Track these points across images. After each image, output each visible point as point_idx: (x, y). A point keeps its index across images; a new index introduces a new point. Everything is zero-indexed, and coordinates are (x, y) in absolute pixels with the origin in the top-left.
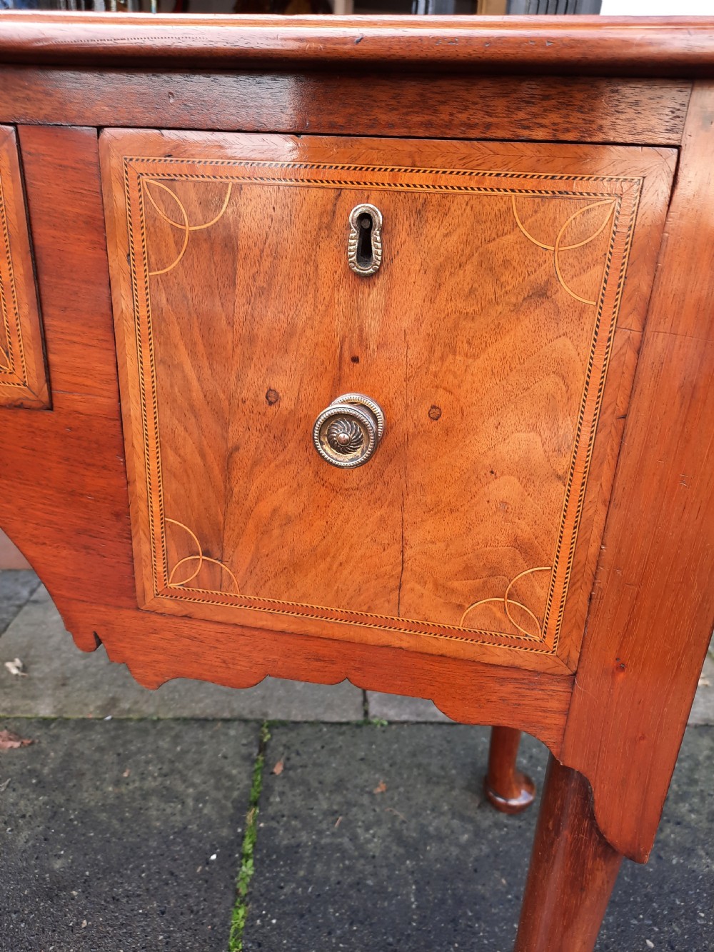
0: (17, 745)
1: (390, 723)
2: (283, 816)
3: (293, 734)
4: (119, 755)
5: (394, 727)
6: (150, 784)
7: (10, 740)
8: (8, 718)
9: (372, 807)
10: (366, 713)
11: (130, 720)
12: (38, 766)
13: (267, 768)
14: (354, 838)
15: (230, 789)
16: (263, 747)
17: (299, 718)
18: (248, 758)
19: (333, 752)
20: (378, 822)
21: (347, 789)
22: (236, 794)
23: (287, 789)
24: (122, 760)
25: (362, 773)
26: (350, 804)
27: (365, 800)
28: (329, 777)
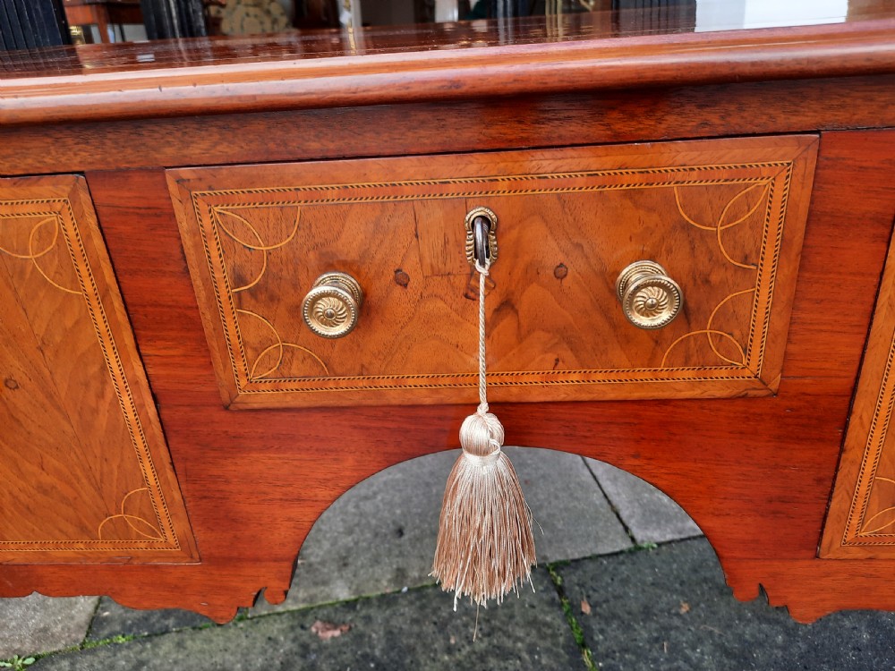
0: (337, 633)
1: (660, 544)
2: (614, 652)
3: (580, 572)
4: (435, 623)
5: (664, 548)
6: (481, 646)
7: (328, 629)
8: (312, 608)
9: (687, 628)
10: (633, 539)
11: (426, 587)
12: (368, 650)
13: (575, 609)
14: (687, 660)
15: (554, 636)
16: (561, 591)
17: (577, 556)
18: (552, 603)
19: (625, 582)
20: (700, 640)
21: (656, 615)
22: (561, 640)
23: (603, 626)
24: (442, 627)
25: (660, 597)
26: (667, 629)
27: (676, 622)
28: (635, 607)
